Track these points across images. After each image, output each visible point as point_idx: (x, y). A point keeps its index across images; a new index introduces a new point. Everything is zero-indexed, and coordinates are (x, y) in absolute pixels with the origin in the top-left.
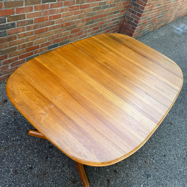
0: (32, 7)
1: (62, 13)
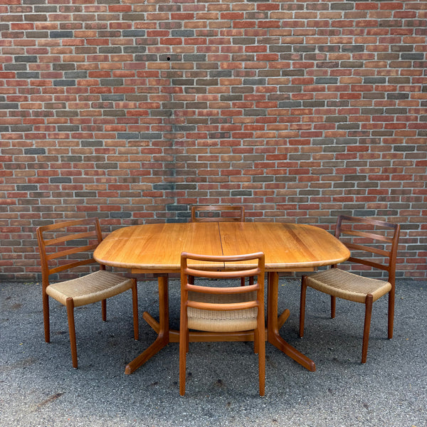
0: (218, 199)
1: (264, 211)
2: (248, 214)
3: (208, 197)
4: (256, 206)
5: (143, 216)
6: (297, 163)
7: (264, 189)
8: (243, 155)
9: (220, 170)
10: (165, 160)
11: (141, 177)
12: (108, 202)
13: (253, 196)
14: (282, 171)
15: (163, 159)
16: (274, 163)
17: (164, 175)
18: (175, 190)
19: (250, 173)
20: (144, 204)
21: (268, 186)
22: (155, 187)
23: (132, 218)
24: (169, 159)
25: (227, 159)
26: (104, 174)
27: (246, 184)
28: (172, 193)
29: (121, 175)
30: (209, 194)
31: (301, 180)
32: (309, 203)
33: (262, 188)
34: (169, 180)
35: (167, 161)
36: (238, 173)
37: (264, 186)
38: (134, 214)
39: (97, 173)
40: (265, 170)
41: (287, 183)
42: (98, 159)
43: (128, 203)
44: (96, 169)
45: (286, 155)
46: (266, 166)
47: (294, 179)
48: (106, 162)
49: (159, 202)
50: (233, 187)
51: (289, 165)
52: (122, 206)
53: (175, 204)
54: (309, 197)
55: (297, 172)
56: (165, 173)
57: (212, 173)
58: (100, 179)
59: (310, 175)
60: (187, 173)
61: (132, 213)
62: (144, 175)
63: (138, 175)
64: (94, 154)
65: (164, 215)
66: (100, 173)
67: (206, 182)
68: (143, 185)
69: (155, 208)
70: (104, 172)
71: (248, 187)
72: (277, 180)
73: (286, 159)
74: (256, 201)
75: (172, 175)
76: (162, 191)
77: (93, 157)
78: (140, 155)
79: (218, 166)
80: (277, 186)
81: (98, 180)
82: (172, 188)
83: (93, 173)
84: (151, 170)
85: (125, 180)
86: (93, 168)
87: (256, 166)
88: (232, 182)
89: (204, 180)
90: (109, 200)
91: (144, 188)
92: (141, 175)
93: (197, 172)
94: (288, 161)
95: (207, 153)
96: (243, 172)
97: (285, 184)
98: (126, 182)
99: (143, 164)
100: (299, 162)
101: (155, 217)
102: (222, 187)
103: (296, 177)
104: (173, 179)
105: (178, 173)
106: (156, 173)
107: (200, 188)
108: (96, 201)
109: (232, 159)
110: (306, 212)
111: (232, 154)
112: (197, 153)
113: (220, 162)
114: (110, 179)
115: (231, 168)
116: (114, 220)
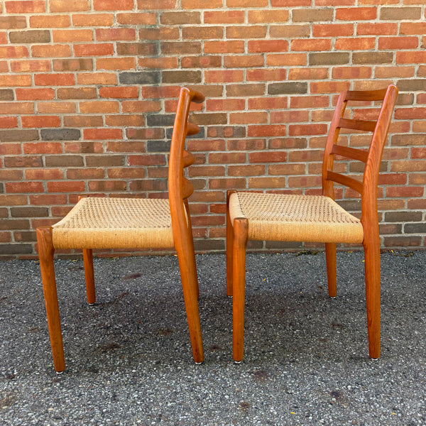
2: (297, 131)
3: (224, 97)
4: (314, 113)
5: (102, 136)
6: (394, 26)
7: (330, 79)
8: (290, 10)
9: (247, 40)
10: (141, 22)
11: (95, 60)
12: (36, 109)
13: (309, 94)
14: (366, 43)
15: (136, 19)
16: (351, 26)
17: (140, 53)
18: (160, 84)
19: (305, 46)
20: (104, 112)
21: (338, 73)
22: (124, 78)
23: (82, 140)
24: (148, 21)
25: (260, 18)
26: (25, 53)
27: (297, 69)
28: (155, 90)
29: (57, 55)
30: (225, 92)
31: (401, 59)
32: (415, 106)
33: (326, 77)
34: (150, 62)
35: (145, 24)
36: (282, 46)
37: (330, 72)
38: (86, 132)
39: (12, 53)
40: (333, 40)
41: (374, 67)
42: (13, 22)
43: (73, 109)
44: (9, 44)
45: (375, 8)
46: (335, 31)
47: (388, 59)
48: (29, 28)
49: (131, 108)
50: (272, 76)
51: (379, 29)
52: (62, 116)
53: (163, 112)
54: (416, 93)
55: (394, 44)
56: (141, 49)
57: (232, 47)
58: (18, 64)
59: (419, 49)
60: (184, 48)
61: (82, 130)
62: (101, 54)
63: (90, 54)
64: (5, 14)
65: (141, 134)
66: (17, 51)
67: (219, 66)
68: (101, 74)
69: (124, 120)
70: (25, 50)
71: (301, 76)
72: (355, 62)
73: (374, 17)
74: (314, 102)
75: (154, 52)
76: (137, 85)
77: (3, 20)
78: (93, 12)
79: (243, 32)
80: (356, 73)
81: (16, 66)
82: (156, 81)
83: (5, 51)
84: (115, 44)
85: (66, 65)
86: (4, 41)
87: (317, 31)
88: (269, 65)
89: (216, 62)
90: (37, 106)
91: (102, 80)
92: (95, 54)
93: (203, 47)
94: (378, 21)
95: (221, 6)
96: (290, 45)
97: (370, 69)
98: (68, 69)
99: (98, 31)
100: (399, 22)
101: (125, 138)
102: (252, 76)
103: (391, 55)
104: (157, 62)
105: (167, 48)
106: (123, 50)
107: (209, 80)
108: (13, 108)
109: (269, 17)
110: (408, 124)
111: (269, 8)
112: (202, 7)
113: (246, 24)
114: (37, 62)
115: (268, 38)
116: (49, 145)
